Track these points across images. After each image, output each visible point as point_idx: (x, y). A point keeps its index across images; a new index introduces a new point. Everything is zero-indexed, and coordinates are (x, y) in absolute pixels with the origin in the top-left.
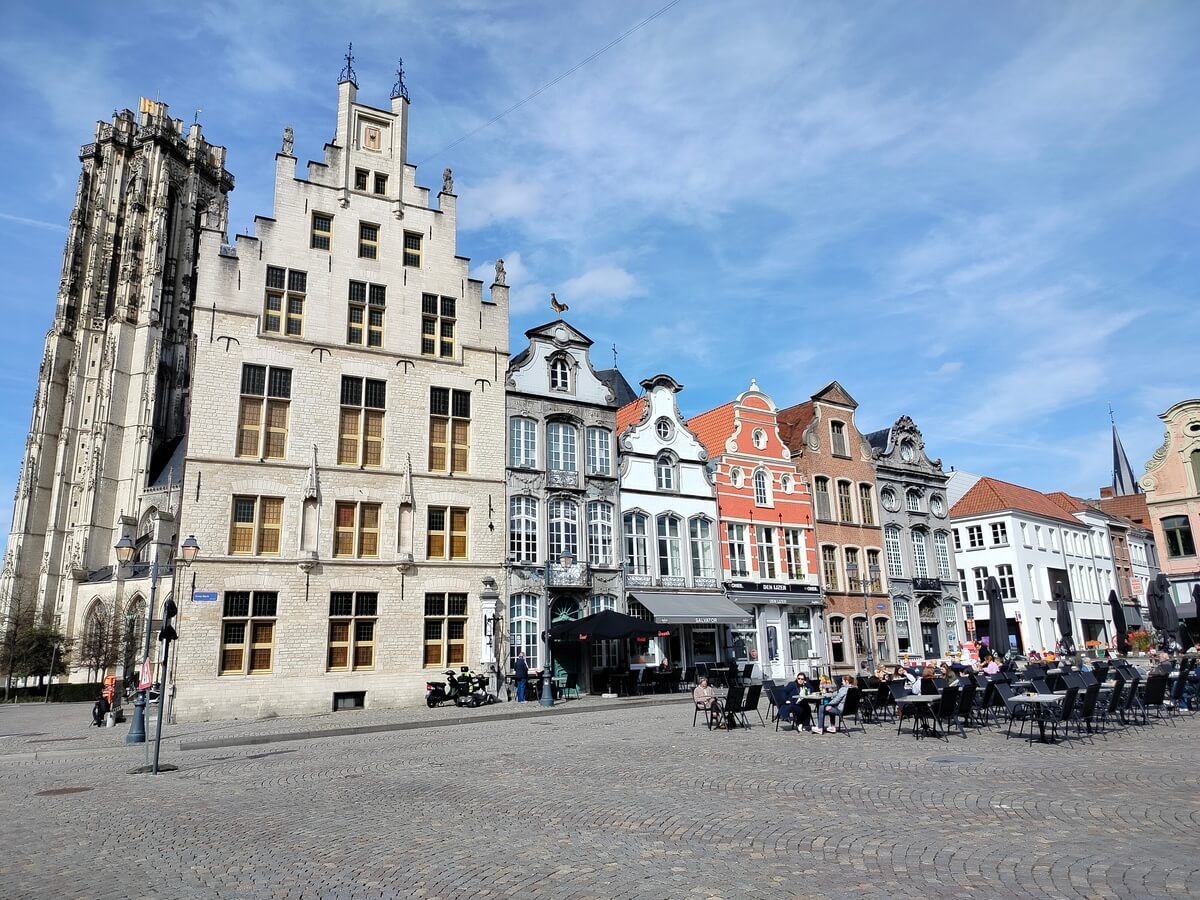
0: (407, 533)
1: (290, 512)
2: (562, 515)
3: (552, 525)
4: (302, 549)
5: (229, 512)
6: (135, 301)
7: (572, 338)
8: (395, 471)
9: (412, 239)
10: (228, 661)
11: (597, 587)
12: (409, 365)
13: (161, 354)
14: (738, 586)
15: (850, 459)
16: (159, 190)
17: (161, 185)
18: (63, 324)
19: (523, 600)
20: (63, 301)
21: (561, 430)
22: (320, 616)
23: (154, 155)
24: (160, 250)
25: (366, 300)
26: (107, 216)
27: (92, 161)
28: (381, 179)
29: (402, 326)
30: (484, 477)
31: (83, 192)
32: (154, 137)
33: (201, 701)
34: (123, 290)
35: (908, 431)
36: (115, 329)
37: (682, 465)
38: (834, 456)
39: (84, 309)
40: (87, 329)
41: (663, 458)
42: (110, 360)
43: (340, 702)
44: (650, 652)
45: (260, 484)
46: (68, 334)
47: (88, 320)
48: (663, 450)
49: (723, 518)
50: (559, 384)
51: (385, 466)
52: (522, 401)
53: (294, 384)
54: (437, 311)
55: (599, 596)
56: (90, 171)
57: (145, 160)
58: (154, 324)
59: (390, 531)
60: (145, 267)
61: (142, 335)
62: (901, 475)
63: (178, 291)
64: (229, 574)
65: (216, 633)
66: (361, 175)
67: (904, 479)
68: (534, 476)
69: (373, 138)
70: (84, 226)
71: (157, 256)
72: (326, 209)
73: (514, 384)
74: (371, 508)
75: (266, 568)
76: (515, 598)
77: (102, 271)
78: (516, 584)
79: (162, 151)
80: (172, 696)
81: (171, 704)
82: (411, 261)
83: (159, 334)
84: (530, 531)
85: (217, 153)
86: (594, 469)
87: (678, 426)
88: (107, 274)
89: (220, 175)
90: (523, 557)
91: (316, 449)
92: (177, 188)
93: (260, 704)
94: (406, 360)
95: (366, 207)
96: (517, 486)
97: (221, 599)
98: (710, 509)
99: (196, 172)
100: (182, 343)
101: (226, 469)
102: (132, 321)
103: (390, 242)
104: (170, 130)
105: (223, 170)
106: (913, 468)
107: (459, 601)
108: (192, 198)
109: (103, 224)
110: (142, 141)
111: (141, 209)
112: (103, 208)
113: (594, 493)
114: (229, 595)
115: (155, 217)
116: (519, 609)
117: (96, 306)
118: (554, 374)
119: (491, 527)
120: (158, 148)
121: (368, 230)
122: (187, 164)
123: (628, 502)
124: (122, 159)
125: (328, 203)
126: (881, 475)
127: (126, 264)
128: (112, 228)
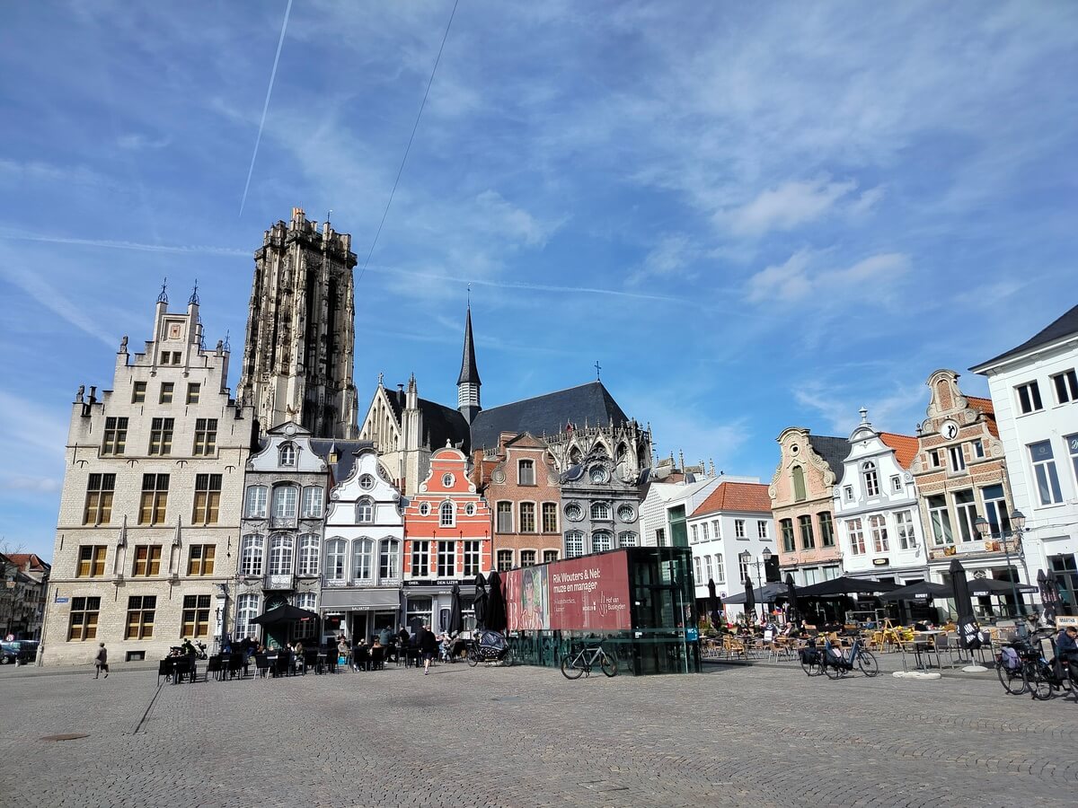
0: (176, 561)
1: (110, 553)
2: (282, 544)
3: (273, 551)
4: (115, 573)
5: (77, 555)
6: (287, 359)
7: (298, 431)
8: (171, 526)
9: (194, 387)
10: (72, 634)
11: (301, 588)
12: (184, 463)
13: (306, 394)
14: (414, 583)
15: (536, 486)
16: (301, 277)
17: (301, 272)
18: (246, 379)
19: (249, 598)
20: (246, 363)
21: (286, 490)
22: (122, 609)
23: (296, 252)
24: (302, 320)
25: (163, 428)
26: (269, 299)
27: (261, 261)
28: (177, 355)
29: (182, 441)
30: (227, 526)
31: (256, 283)
32: (295, 239)
33: (56, 655)
34: (279, 352)
35: (598, 459)
36: (274, 380)
37: (377, 505)
38: (519, 486)
39: (257, 368)
40: (259, 382)
41: (362, 501)
42: (271, 403)
43: (132, 656)
44: (341, 628)
45: (94, 539)
46: (249, 386)
47: (259, 375)
48: (362, 497)
49: (408, 538)
50: (288, 462)
51: (166, 524)
52: (258, 475)
53: (116, 482)
54: (206, 429)
55: (304, 594)
56: (261, 268)
57: (291, 256)
58: (299, 374)
59: (166, 561)
60: (293, 333)
61: (291, 381)
62: (588, 493)
63: (318, 347)
64: (75, 588)
65: (67, 619)
66: (165, 354)
67: (590, 496)
68: (261, 522)
69: (175, 331)
70: (257, 308)
71: (300, 325)
72: (142, 379)
73: (253, 466)
74: (156, 549)
75: (95, 584)
76: (241, 597)
77: (268, 339)
78: (242, 589)
79: (301, 248)
80: (42, 652)
81: (41, 656)
82: (191, 400)
83: (303, 380)
84: (258, 556)
85: (344, 240)
86: (309, 513)
87: (378, 478)
88: (271, 341)
89: (346, 256)
90: (251, 572)
91: (126, 518)
92: (314, 272)
93: (87, 657)
94: (182, 460)
95: (167, 374)
96: (248, 529)
97: (70, 601)
98: (398, 533)
99: (327, 257)
100: (322, 384)
101: (77, 532)
102: (285, 373)
103: (180, 392)
104: (309, 230)
105: (348, 251)
106: (600, 487)
107: (205, 600)
108: (325, 277)
109: (267, 305)
110: (289, 242)
111: (290, 292)
112: (267, 294)
113: (304, 529)
114: (75, 600)
115: (299, 297)
116: (246, 603)
117: (265, 365)
118: (285, 456)
119: (229, 555)
120: (299, 246)
121: (167, 386)
122: (321, 253)
123: (330, 533)
124: (278, 257)
125: (143, 375)
126: (566, 495)
127: (281, 334)
128: (273, 308)
